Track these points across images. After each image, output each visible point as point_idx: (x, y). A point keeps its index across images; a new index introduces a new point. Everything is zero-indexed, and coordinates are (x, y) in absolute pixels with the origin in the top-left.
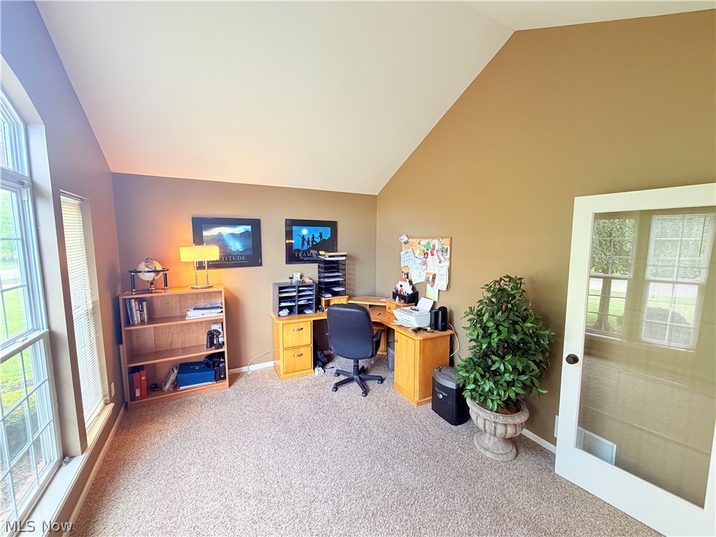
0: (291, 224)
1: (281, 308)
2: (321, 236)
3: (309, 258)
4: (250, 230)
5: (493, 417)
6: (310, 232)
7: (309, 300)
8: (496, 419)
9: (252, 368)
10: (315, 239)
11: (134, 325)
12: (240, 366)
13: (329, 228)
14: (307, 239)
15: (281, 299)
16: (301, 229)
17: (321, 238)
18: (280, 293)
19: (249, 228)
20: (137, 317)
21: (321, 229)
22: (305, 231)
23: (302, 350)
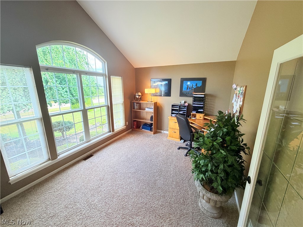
0: (183, 80)
1: (172, 113)
2: (196, 85)
3: (189, 95)
4: (167, 83)
5: (197, 185)
6: (191, 83)
7: (184, 112)
8: (198, 187)
9: (165, 132)
10: (193, 87)
11: (135, 109)
12: (161, 130)
13: (202, 81)
14: (189, 86)
15: (173, 110)
16: (187, 82)
17: (197, 86)
18: (172, 107)
19: (167, 82)
20: (136, 107)
21: (197, 82)
22: (189, 83)
23: (176, 131)
